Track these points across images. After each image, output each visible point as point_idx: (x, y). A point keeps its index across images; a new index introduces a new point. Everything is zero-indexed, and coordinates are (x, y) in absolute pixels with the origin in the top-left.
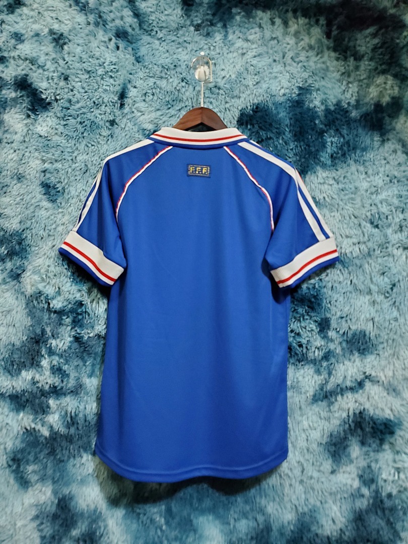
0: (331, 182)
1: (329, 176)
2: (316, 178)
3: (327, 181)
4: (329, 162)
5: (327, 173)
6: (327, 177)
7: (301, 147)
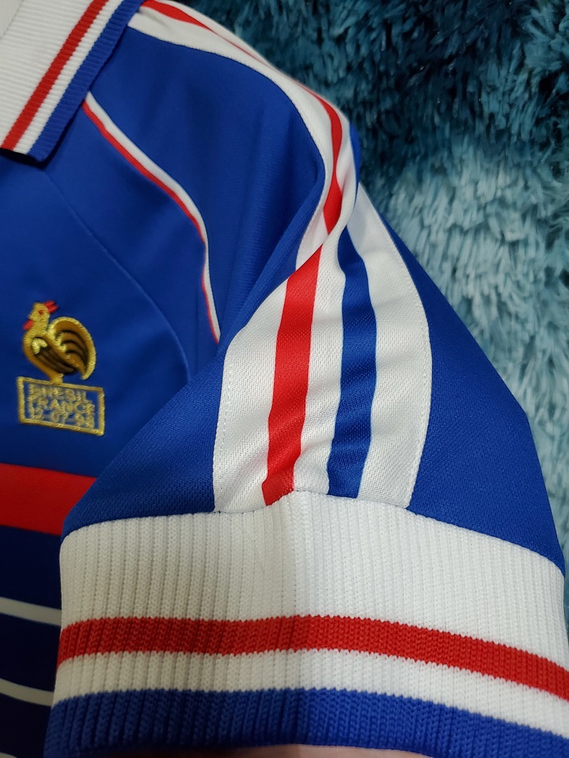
0: (517, 229)
1: (509, 195)
2: (443, 200)
3: (493, 223)
4: (523, 123)
5: (503, 179)
6: (502, 202)
7: (387, 26)
